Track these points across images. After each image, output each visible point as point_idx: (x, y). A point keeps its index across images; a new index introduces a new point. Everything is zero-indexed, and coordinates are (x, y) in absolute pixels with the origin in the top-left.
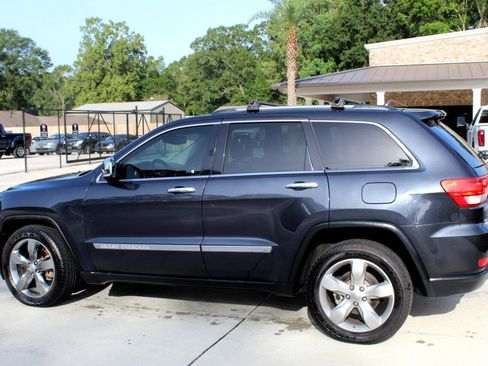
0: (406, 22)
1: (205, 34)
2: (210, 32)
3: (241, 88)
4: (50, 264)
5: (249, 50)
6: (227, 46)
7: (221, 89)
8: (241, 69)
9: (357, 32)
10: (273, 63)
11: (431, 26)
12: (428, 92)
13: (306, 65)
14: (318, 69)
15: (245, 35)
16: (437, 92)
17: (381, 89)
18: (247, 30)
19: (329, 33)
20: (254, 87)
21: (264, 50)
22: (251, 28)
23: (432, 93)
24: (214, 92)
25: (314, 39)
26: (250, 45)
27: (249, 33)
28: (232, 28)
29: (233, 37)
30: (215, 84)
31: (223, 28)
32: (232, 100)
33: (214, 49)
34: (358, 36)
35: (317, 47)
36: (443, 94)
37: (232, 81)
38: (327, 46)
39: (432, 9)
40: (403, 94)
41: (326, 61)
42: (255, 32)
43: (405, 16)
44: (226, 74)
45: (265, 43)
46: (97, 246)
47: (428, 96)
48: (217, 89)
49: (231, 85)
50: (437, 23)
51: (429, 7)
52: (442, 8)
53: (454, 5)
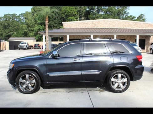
1: (4, 16)
2: (5, 15)
3: (15, 32)
4: (34, 81)
5: (17, 21)
6: (10, 20)
7: (9, 32)
8: (15, 27)
10: (26, 26)
11: (70, 18)
12: (78, 35)
13: (36, 27)
14: (40, 28)
15: (16, 17)
16: (81, 35)
17: (68, 34)
18: (17, 15)
19: (43, 18)
20: (19, 32)
21: (22, 22)
22: (18, 15)
24: (7, 33)
25: (38, 19)
26: (18, 20)
27: (17, 16)
28: (12, 15)
29: (12, 17)
30: (7, 31)
31: (9, 14)
32: (13, 36)
33: (6, 20)
34: (51, 19)
35: (39, 22)
37: (12, 30)
38: (42, 21)
39: (71, 13)
40: (72, 35)
41: (42, 26)
42: (19, 16)
43: (63, 15)
44: (10, 28)
45: (22, 19)
46: (50, 75)
47: (79, 36)
48: (8, 32)
49: (12, 31)
50: (72, 17)
51: (70, 13)
52: (74, 14)
53: (76, 13)
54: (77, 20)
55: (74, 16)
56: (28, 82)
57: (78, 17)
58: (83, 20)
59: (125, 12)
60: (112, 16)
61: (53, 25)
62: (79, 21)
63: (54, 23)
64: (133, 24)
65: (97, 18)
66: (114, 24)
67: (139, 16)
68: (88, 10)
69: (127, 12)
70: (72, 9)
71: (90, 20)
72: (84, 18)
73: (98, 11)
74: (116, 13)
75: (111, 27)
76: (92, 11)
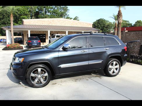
0: (17, 15)
4: (47, 74)
9: (4, 16)
16: (39, 31)
23: (38, 31)
34: (5, 17)
36: (40, 31)
47: (37, 32)
50: (25, 16)
51: (23, 12)
52: (26, 13)
53: (28, 13)
54: (29, 19)
55: (26, 15)
56: (39, 76)
57: (30, 16)
58: (34, 19)
59: (66, 14)
60: (57, 17)
61: (7, 22)
62: (30, 20)
63: (8, 20)
64: (78, 23)
65: (46, 17)
66: (65, 23)
67: (75, 18)
68: (37, 10)
69: (67, 14)
70: (25, 9)
71: (39, 18)
72: (34, 18)
73: (46, 12)
74: (60, 15)
75: (63, 25)
76: (41, 12)
